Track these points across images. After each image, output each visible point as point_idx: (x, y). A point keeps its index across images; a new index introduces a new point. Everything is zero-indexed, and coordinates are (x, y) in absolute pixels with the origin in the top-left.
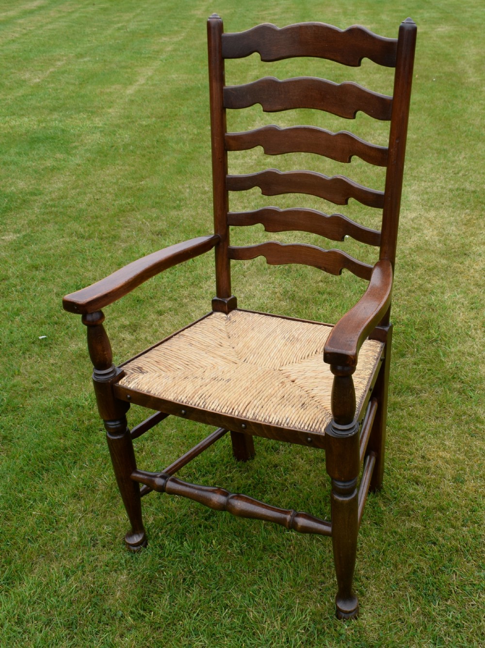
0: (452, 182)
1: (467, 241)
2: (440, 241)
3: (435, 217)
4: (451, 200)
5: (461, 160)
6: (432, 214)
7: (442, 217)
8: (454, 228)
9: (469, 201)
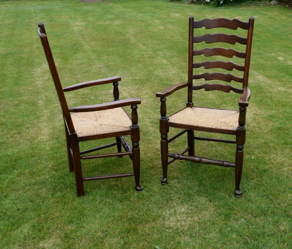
0: (131, 77)
1: (139, 95)
2: (129, 96)
3: (126, 89)
4: (131, 83)
5: (133, 70)
6: (125, 88)
7: (129, 89)
8: (133, 91)
9: (138, 82)
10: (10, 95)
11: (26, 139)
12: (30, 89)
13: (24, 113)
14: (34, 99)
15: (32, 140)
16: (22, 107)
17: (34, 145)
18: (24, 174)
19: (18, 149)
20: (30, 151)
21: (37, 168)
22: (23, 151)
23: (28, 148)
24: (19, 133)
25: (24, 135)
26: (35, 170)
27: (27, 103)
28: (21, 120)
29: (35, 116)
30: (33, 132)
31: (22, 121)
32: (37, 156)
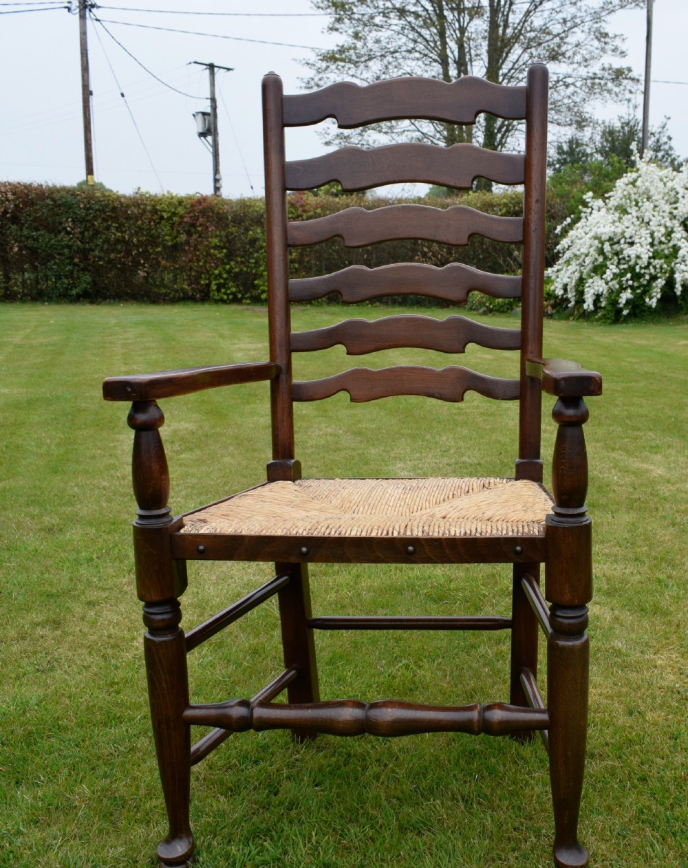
10: (33, 498)
11: (82, 646)
12: (105, 484)
13: (78, 552)
14: (119, 512)
15: (110, 651)
16: (75, 534)
17: (117, 668)
18: (70, 809)
19: (47, 686)
20: (102, 697)
21: (135, 779)
22: (70, 697)
23: (94, 681)
24: (57, 624)
25: (77, 629)
26: (121, 788)
27: (90, 524)
28: (65, 575)
29: (121, 565)
30: (115, 618)
31: (71, 579)
32: (131, 719)
